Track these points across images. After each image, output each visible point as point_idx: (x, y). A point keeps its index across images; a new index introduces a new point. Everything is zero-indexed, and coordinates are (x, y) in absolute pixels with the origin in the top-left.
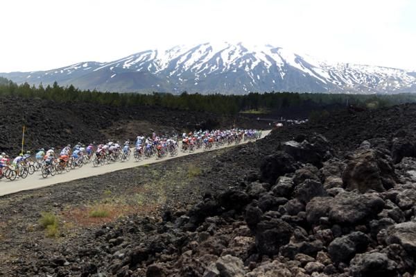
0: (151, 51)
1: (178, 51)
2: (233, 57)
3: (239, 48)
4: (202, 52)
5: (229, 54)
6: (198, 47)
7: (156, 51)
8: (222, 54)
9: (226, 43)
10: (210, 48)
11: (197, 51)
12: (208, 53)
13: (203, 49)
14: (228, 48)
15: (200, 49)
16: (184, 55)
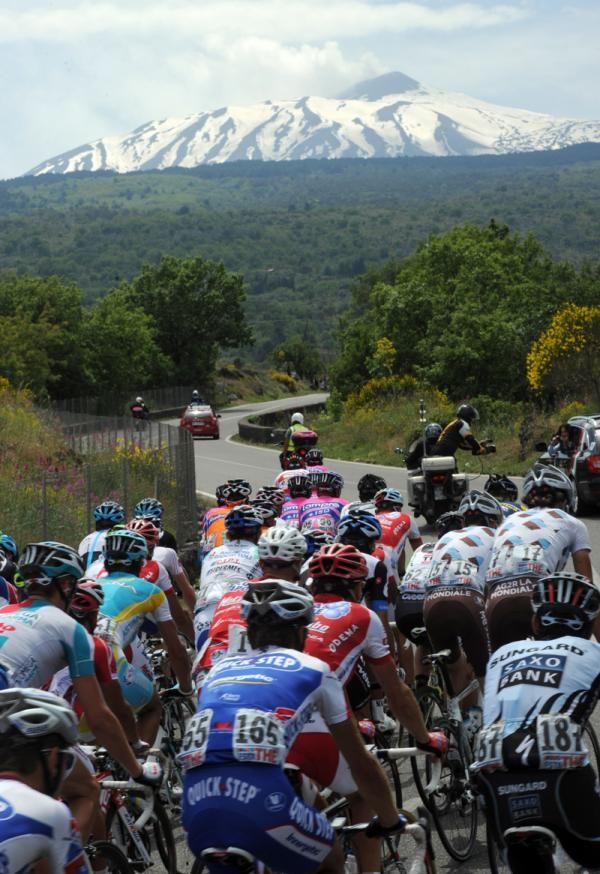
0: (87, 147)
1: (153, 139)
2: (285, 142)
3: (299, 113)
4: (212, 137)
5: (276, 134)
6: (199, 125)
7: (101, 146)
8: (260, 139)
9: (268, 103)
10: (230, 124)
11: (199, 134)
12: (225, 139)
13: (212, 127)
14: (274, 119)
15: (205, 129)
16: (168, 148)
